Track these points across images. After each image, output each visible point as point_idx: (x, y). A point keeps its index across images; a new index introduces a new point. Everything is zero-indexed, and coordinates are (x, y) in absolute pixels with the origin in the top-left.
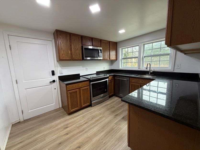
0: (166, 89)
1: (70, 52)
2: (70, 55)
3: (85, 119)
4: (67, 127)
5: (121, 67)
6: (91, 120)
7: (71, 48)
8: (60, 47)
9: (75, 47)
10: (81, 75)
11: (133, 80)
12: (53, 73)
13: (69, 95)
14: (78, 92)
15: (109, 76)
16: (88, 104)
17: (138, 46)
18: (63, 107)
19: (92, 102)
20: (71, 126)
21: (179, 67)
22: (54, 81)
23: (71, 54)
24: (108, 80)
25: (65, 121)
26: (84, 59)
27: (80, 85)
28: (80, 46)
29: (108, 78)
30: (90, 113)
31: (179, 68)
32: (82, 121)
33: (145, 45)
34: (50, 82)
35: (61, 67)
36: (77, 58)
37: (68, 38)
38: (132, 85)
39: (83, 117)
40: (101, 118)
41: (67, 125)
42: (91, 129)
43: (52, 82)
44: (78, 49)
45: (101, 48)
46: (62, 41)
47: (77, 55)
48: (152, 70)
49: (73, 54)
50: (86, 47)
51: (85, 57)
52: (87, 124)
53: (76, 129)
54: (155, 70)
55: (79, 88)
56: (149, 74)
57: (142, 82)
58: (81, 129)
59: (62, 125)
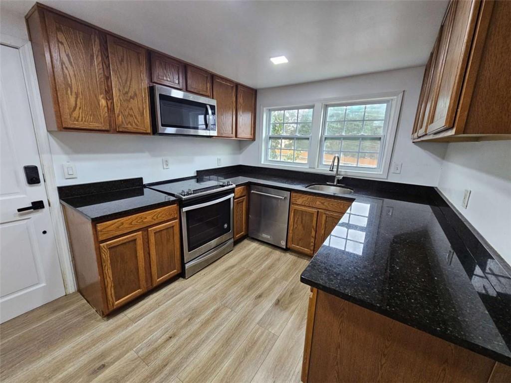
0: (367, 219)
1: (103, 102)
2: (104, 112)
3: (166, 325)
4: (103, 367)
5: (266, 159)
6: (186, 325)
7: (108, 86)
8: (60, 79)
9: (124, 88)
10: (145, 182)
11: (300, 200)
12: (32, 176)
13: (106, 255)
14: (140, 242)
15: (237, 186)
16: (174, 272)
17: (312, 107)
18: (81, 291)
19: (187, 266)
20: (118, 358)
21: (399, 169)
22: (38, 205)
23: (111, 110)
24: (232, 199)
25: (95, 342)
26: (160, 132)
27: (148, 216)
28: (145, 84)
29: (232, 191)
30: (180, 299)
31: (398, 172)
32: (157, 333)
33: (329, 109)
34: (19, 210)
35: (67, 153)
36: (135, 126)
37: (96, 49)
38: (296, 211)
39: (161, 317)
40: (217, 312)
41: (103, 355)
42: (190, 354)
43: (32, 210)
44: (135, 94)
45: (214, 102)
46: (68, 55)
47: (131, 116)
48: (343, 173)
49: (117, 112)
50: (165, 91)
51: (163, 125)
52: (174, 341)
53: (136, 367)
54: (349, 174)
55: (145, 229)
56: (334, 182)
57: (323, 203)
58: (156, 362)
59: (84, 359)
